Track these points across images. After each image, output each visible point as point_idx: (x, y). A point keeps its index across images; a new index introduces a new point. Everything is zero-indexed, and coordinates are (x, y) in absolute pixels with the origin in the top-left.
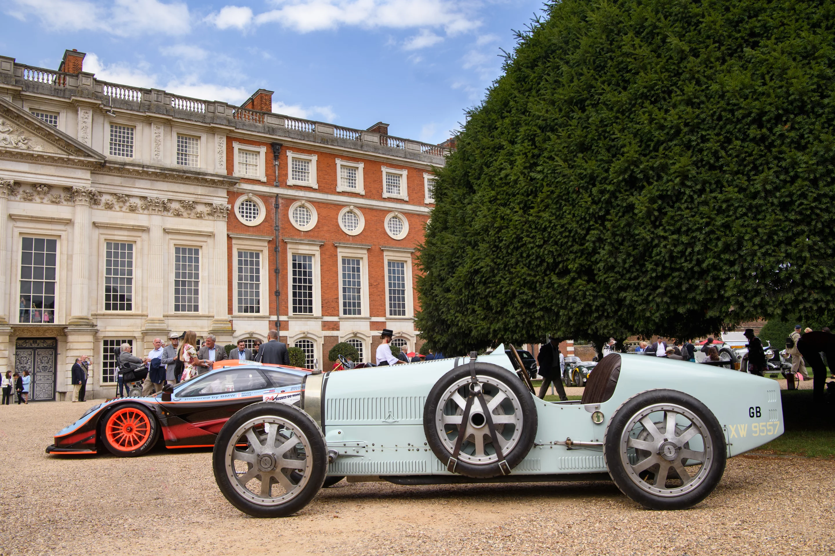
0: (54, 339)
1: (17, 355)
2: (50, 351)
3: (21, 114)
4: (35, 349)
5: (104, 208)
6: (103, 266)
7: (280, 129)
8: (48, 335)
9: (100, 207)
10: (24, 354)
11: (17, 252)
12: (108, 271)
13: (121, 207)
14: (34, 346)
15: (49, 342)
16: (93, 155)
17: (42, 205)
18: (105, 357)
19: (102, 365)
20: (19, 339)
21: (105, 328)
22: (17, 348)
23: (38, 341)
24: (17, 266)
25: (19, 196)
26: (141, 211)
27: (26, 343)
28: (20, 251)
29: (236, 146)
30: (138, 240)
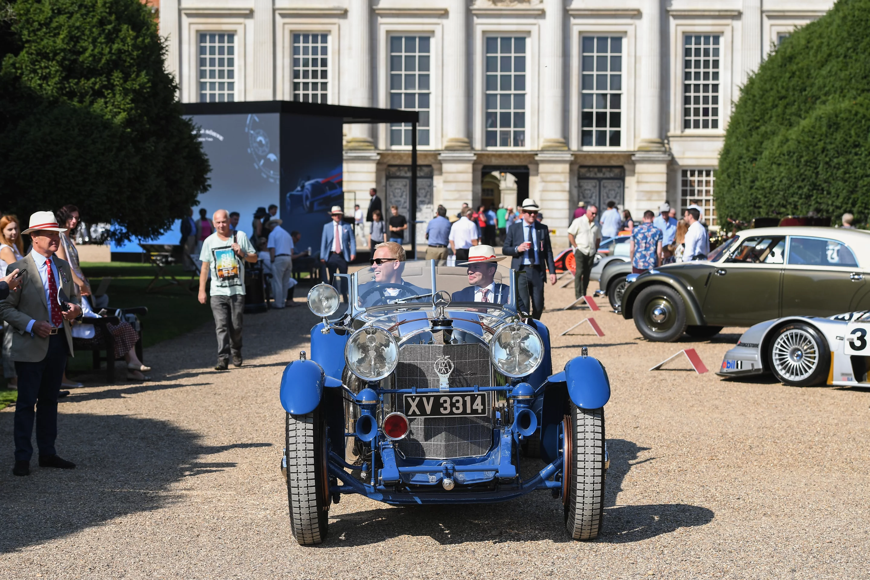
0: (621, 167)
1: (579, 187)
2: (620, 181)
4: (600, 180)
6: (679, 70)
8: (613, 163)
10: (588, 185)
11: (577, 56)
12: (687, 75)
14: (600, 175)
15: (617, 171)
18: (684, 192)
19: (680, 202)
20: (582, 167)
21: (684, 153)
22: (579, 179)
23: (604, 170)
24: (577, 75)
27: (590, 171)
28: (580, 55)
30: (728, 31)
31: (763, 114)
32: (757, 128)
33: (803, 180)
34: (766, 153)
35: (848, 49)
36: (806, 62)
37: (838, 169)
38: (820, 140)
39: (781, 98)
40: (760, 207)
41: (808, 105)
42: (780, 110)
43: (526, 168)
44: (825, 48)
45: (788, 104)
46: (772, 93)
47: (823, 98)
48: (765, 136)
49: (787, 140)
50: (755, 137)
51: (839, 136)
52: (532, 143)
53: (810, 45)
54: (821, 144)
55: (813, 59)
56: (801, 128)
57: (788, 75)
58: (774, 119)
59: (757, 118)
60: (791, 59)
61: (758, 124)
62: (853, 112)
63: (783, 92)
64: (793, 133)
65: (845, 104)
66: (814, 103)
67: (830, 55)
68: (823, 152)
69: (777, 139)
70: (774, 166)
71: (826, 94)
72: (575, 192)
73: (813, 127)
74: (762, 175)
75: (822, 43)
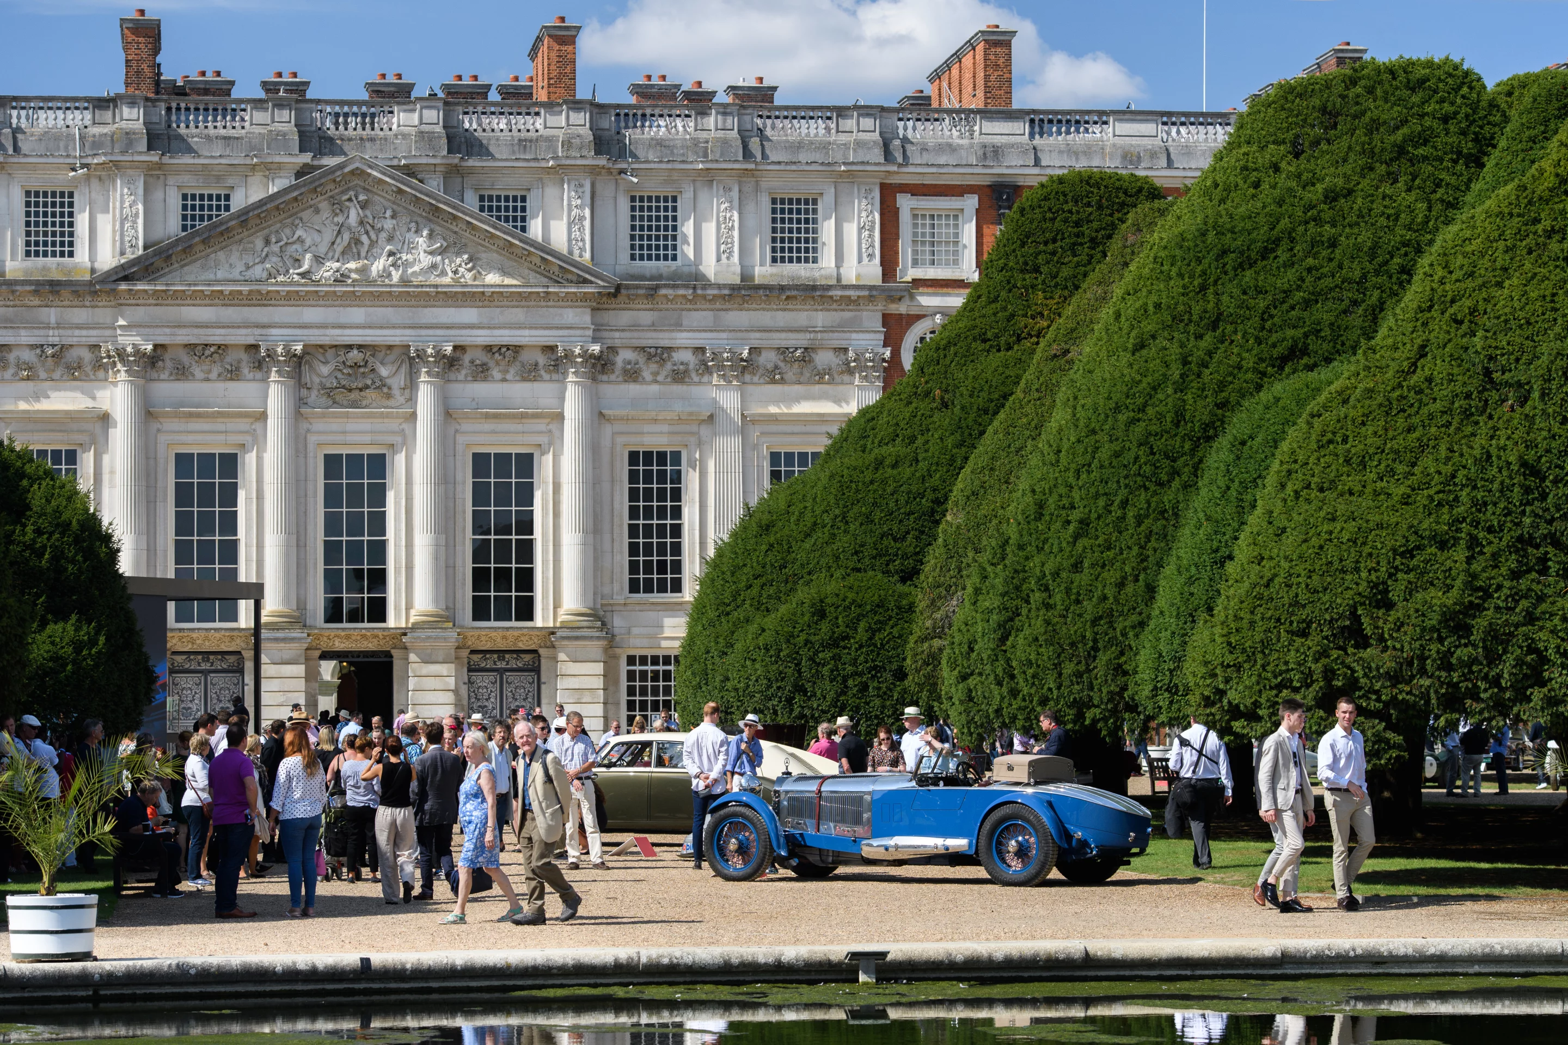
0: (535, 653)
1: (470, 682)
2: (529, 676)
3: (460, 215)
4: (501, 672)
5: (621, 379)
6: (622, 503)
7: (1012, 146)
8: (523, 645)
9: (613, 377)
10: (484, 680)
11: (464, 483)
12: (633, 512)
13: (656, 374)
14: (500, 665)
15: (527, 658)
16: (593, 279)
17: (505, 385)
18: (631, 691)
19: (624, 706)
20: (473, 652)
21: (630, 630)
22: (469, 670)
23: (507, 656)
24: (464, 512)
25: (464, 372)
26: (696, 379)
27: (486, 659)
28: (470, 481)
29: (905, 203)
30: (693, 441)
31: (735, 597)
32: (728, 614)
33: (783, 679)
34: (738, 646)
35: (836, 517)
36: (786, 531)
37: (824, 665)
38: (802, 631)
39: (756, 577)
40: (733, 713)
41: (789, 586)
42: (755, 591)
43: (388, 655)
44: (808, 514)
45: (764, 584)
46: (745, 570)
47: (807, 578)
48: (737, 625)
49: (763, 630)
50: (725, 626)
51: (825, 627)
52: (397, 616)
53: (791, 510)
54: (803, 637)
55: (794, 527)
56: (779, 615)
57: (764, 547)
58: (748, 602)
59: (727, 601)
60: (767, 528)
61: (728, 609)
62: (841, 597)
63: (759, 570)
64: (770, 621)
65: (831, 587)
66: (795, 583)
67: (815, 524)
68: (806, 645)
69: (753, 628)
70: (748, 663)
71: (809, 573)
72: (464, 690)
73: (794, 614)
74: (733, 675)
75: (805, 507)
